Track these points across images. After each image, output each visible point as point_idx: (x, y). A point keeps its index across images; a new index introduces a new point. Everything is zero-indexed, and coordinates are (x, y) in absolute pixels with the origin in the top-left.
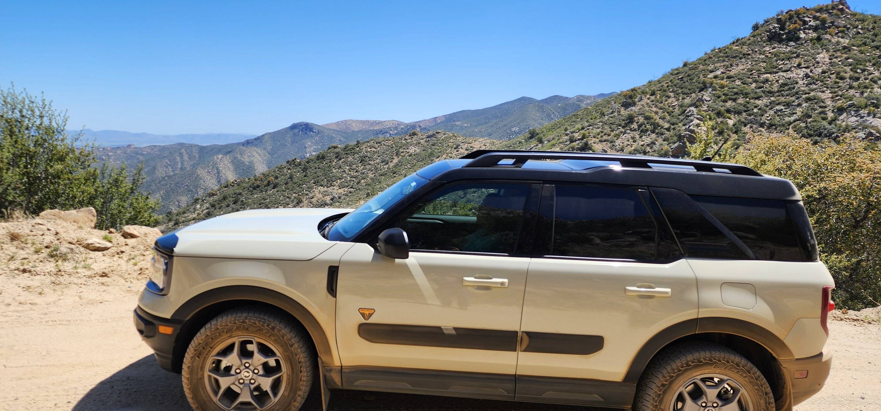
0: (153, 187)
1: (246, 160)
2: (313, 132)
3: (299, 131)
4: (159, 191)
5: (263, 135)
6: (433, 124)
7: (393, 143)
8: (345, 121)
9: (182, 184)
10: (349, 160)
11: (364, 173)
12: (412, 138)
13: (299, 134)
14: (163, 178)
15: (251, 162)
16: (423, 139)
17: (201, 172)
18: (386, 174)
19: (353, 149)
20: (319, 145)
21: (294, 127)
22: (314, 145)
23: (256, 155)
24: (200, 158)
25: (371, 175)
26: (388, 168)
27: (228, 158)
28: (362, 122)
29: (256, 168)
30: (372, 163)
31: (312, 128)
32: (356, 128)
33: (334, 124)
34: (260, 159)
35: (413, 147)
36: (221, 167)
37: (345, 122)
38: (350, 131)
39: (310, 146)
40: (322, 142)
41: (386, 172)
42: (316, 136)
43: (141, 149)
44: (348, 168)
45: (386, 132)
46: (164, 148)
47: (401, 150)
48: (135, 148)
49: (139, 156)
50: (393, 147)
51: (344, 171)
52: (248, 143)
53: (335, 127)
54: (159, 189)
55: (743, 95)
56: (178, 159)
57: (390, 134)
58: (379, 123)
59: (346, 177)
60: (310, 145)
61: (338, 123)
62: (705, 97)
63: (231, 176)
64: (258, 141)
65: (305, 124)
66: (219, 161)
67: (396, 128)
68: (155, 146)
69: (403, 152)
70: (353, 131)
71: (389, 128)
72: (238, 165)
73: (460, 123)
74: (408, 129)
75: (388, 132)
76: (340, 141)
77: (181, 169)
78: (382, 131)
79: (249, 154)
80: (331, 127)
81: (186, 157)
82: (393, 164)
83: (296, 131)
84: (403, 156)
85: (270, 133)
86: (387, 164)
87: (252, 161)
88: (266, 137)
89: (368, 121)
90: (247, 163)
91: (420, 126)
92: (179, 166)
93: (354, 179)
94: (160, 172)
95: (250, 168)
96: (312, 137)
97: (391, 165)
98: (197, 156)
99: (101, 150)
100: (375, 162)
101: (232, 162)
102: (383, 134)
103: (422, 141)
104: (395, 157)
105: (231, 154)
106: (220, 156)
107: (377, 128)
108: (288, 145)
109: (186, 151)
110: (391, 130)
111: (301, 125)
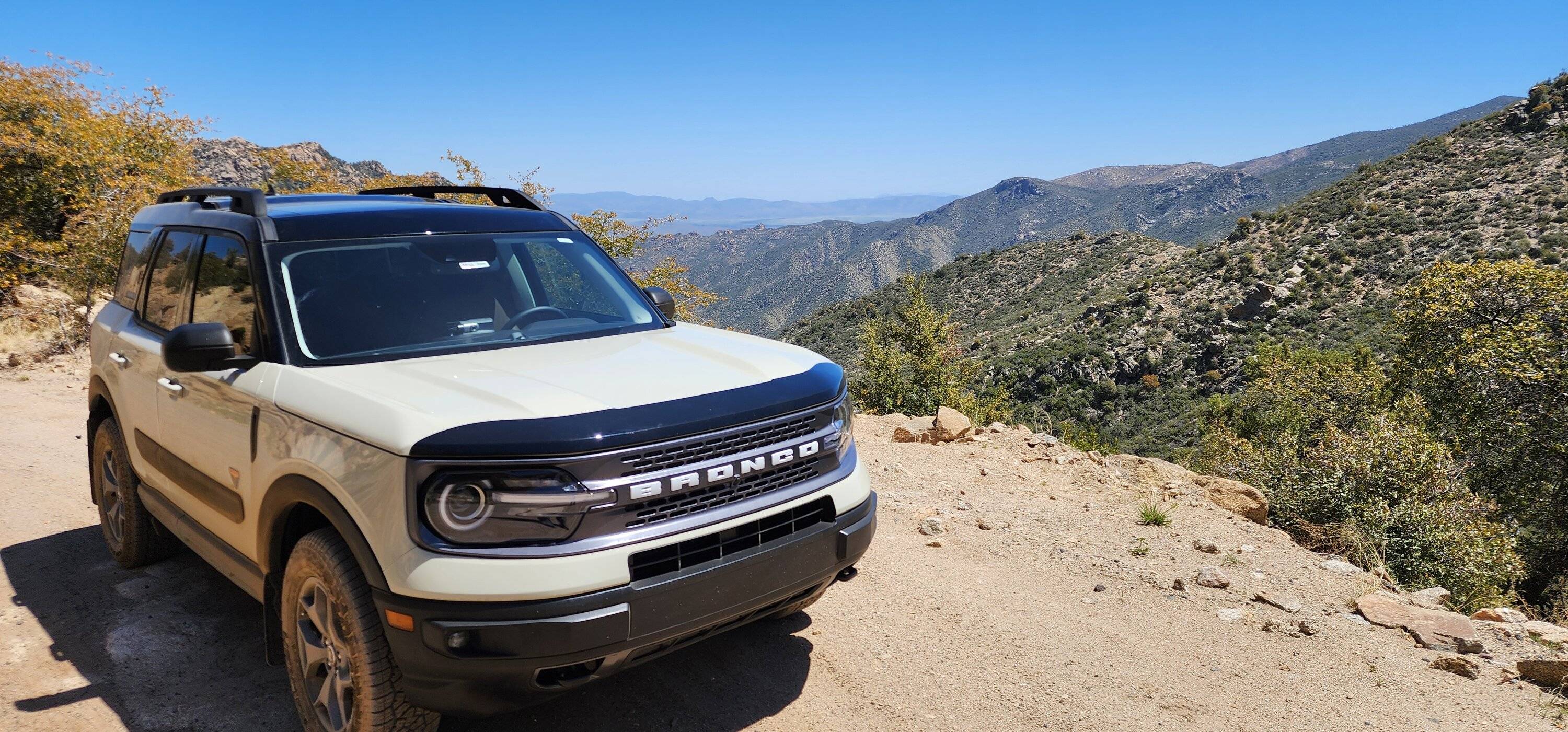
0: (784, 293)
1: (919, 247)
2: (1035, 194)
3: (1010, 194)
4: (791, 300)
5: (950, 204)
6: (1280, 166)
7: (1043, 251)
8: (1098, 169)
9: (822, 289)
10: (974, 278)
11: (987, 301)
12: (1074, 243)
13: (1011, 199)
14: (798, 279)
15: (927, 251)
16: (1089, 246)
17: (850, 270)
18: (1018, 302)
19: (984, 262)
20: (1044, 218)
21: (1003, 186)
22: (1035, 218)
23: (936, 239)
24: (852, 245)
25: (997, 304)
26: (1024, 294)
27: (892, 245)
28: (1131, 170)
29: (934, 260)
30: (1004, 284)
31: (1034, 188)
32: (1117, 181)
33: (1076, 176)
34: (942, 245)
35: (1069, 260)
36: (880, 260)
37: (1097, 172)
38: (1106, 189)
39: (1028, 220)
40: (1049, 212)
41: (1019, 299)
42: (1040, 201)
43: (772, 231)
44: (968, 291)
45: (1170, 190)
46: (803, 230)
47: (1051, 264)
48: (766, 230)
49: (769, 243)
50: (1041, 259)
51: (962, 297)
52: (926, 218)
53: (1079, 185)
54: (790, 296)
55: (1391, 226)
56: (821, 246)
57: (1178, 193)
58: (1163, 170)
59: (962, 306)
60: (1028, 218)
61: (1083, 175)
62: (1329, 231)
63: (892, 274)
64: (942, 214)
65: (1021, 182)
66: (877, 250)
67: (1191, 180)
68: (792, 226)
69: (1052, 267)
70: (1111, 188)
71: (1176, 181)
72: (906, 256)
73: (1332, 162)
74: (1215, 181)
75: (1173, 188)
76: (1084, 207)
77: (825, 262)
78: (1162, 188)
79: (925, 238)
80: (1070, 183)
81: (832, 245)
82: (1033, 287)
83: (1006, 193)
84: (1050, 274)
85: (962, 200)
86: (1024, 286)
87: (930, 249)
88: (955, 207)
89: (1142, 168)
90: (921, 253)
91: (1241, 175)
92: (822, 259)
93: (973, 309)
94: (797, 268)
95: (925, 260)
96: (1032, 203)
97: (1030, 287)
98: (848, 242)
99: (721, 234)
100: (1009, 283)
101: (898, 252)
102: (1163, 192)
103: (1087, 249)
104: (1039, 276)
105: (897, 239)
106: (879, 243)
107: (1158, 180)
108: (991, 218)
109: (833, 234)
110: (1180, 185)
111: (1015, 183)
